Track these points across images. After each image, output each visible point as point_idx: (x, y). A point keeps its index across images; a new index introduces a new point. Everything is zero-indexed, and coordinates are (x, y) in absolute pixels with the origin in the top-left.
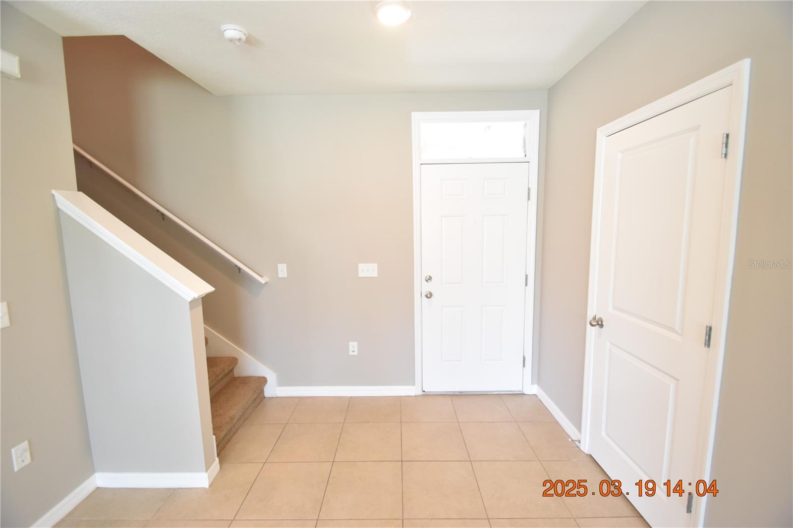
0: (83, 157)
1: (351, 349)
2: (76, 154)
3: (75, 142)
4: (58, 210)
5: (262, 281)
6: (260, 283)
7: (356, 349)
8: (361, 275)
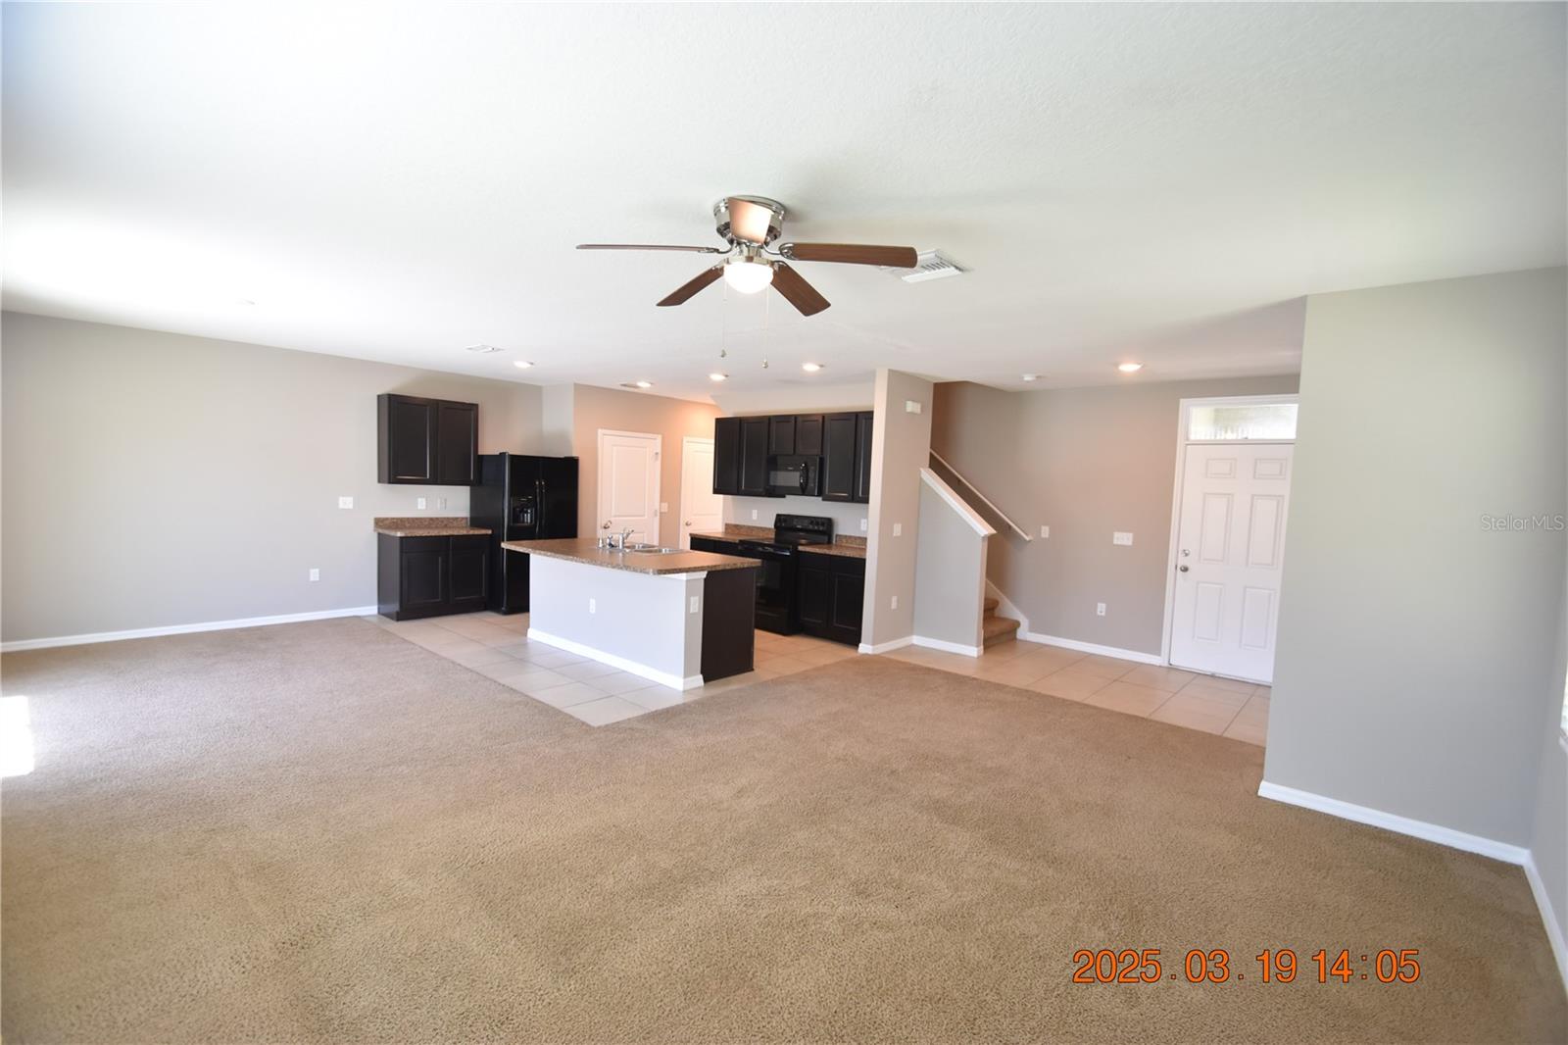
0: (935, 458)
1: (1099, 610)
2: (931, 455)
3: (931, 447)
4: (921, 479)
5: (1027, 538)
6: (1025, 540)
7: (1104, 610)
8: (1115, 542)
